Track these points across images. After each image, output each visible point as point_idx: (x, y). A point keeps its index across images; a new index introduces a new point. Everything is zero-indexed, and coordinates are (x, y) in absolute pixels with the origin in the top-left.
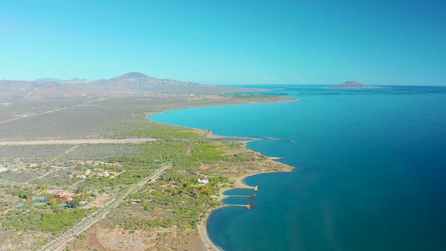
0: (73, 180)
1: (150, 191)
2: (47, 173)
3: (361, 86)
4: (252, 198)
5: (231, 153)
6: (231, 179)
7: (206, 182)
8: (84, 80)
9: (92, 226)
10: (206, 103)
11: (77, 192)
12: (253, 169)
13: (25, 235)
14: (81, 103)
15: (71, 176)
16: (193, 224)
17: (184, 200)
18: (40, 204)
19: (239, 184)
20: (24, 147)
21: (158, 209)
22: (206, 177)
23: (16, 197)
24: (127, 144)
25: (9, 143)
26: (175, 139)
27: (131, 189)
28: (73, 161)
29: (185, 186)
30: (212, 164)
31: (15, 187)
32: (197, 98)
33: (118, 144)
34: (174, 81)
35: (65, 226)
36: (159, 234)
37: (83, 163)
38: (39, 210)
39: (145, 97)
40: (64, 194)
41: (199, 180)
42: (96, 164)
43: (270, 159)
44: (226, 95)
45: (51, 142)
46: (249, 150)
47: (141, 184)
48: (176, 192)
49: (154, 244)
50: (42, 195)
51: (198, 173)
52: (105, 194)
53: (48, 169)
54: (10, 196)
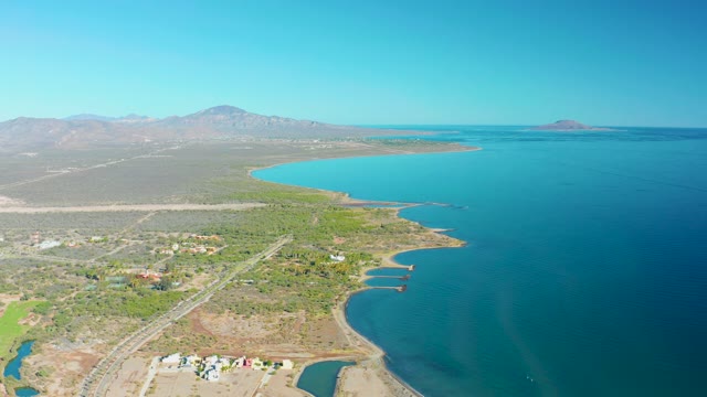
0: (158, 256)
1: (267, 270)
2: (118, 249)
3: (581, 127)
4: (406, 279)
5: (377, 223)
6: (375, 256)
7: (341, 259)
8: (145, 117)
9: (193, 311)
10: (337, 153)
11: (166, 271)
12: (407, 243)
13: (106, 321)
14: (146, 153)
15: (153, 252)
16: (326, 308)
17: (314, 280)
18: (118, 286)
19: (387, 261)
20: (76, 215)
21: (279, 292)
22: (341, 253)
23: (83, 278)
24: (226, 211)
25: (53, 210)
26: (294, 205)
27: (240, 268)
28: (152, 233)
29: (313, 264)
30: (349, 236)
31: (77, 265)
32: (324, 146)
33: (212, 211)
34: (287, 120)
35: (159, 311)
36: (282, 319)
37: (166, 236)
38: (119, 293)
39: (245, 145)
40: (148, 274)
41: (332, 257)
42: (185, 236)
43: (432, 231)
44: (368, 141)
45: (114, 208)
46: (403, 220)
47: (252, 262)
48: (301, 271)
49: (277, 330)
50: (118, 275)
51: (330, 249)
52: (203, 274)
53: (117, 243)
54: (74, 276)
